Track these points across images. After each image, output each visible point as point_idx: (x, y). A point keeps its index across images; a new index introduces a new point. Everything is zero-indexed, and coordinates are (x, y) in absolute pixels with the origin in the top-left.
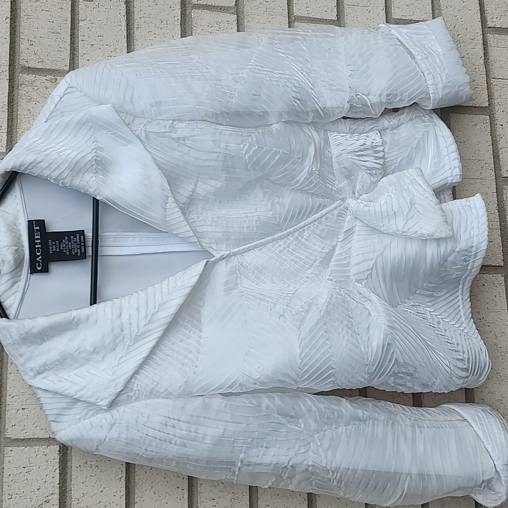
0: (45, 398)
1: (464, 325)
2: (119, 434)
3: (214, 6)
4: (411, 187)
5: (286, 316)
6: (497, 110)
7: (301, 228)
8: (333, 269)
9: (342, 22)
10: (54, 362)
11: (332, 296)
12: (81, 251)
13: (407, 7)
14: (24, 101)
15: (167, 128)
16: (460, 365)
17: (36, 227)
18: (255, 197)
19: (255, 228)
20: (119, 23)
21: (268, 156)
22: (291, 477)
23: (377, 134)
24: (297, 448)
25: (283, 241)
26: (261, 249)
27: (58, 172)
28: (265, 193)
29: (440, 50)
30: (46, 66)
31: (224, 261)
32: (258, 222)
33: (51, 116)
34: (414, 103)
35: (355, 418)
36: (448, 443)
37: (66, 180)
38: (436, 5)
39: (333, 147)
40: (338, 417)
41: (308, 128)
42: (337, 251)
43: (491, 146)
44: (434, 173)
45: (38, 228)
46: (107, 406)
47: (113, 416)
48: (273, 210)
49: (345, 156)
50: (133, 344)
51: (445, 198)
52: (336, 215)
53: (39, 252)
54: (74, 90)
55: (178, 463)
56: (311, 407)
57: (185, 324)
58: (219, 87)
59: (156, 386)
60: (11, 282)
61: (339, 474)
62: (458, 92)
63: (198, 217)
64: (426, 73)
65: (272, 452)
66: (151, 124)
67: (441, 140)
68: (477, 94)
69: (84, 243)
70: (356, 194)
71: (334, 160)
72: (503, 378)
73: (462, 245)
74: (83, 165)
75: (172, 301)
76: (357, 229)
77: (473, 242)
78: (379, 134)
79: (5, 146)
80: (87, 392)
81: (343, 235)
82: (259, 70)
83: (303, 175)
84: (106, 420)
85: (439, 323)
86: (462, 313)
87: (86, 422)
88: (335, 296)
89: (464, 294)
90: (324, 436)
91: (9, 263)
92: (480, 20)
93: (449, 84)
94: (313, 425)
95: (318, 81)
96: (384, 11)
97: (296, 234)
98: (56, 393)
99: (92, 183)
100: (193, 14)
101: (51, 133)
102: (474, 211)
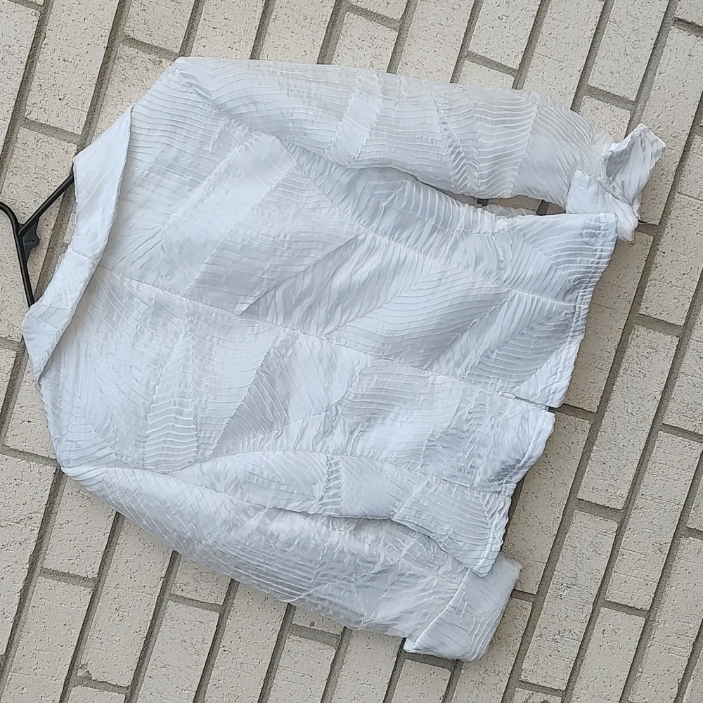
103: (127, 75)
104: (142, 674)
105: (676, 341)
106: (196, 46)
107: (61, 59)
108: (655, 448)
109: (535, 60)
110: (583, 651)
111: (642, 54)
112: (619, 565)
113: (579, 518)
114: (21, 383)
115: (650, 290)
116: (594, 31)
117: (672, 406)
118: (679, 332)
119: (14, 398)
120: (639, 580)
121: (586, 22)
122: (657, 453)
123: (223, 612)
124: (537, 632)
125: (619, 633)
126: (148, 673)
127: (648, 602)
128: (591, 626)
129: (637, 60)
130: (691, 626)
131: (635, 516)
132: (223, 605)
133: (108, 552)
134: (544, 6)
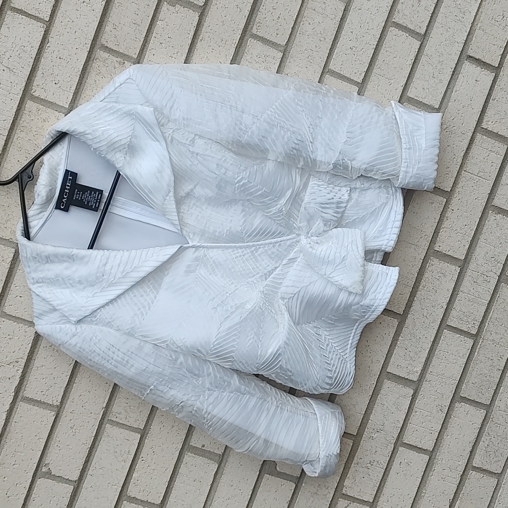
0: (36, 300)
1: (348, 351)
2: (76, 343)
3: (268, 40)
4: (350, 245)
5: (218, 309)
6: (455, 197)
7: (258, 245)
8: (268, 283)
9: (365, 85)
10: (50, 279)
11: (255, 307)
12: (96, 205)
13: (423, 90)
14: (94, 73)
15: (189, 141)
16: (328, 381)
17: (70, 177)
18: (235, 210)
19: (225, 235)
20: (189, 32)
21: (253, 190)
22: (179, 412)
23: (347, 191)
24: (190, 396)
25: (242, 250)
26: (224, 250)
27: (98, 145)
28: (243, 211)
29: (424, 145)
30: (120, 49)
31: (194, 249)
32: (228, 232)
33: (109, 96)
34: (389, 179)
35: (238, 390)
36: (296, 426)
37: (102, 153)
38: (447, 95)
39: (308, 193)
40: (226, 386)
41: (296, 171)
42: (277, 272)
43: (436, 224)
44: (375, 237)
45: (71, 178)
46: (75, 322)
47: (76, 330)
48: (243, 226)
49: (312, 205)
50: (107, 287)
51: (377, 256)
52: (288, 245)
53: (66, 195)
54: (133, 82)
55: (109, 375)
56: (211, 373)
57: (149, 284)
58: (239, 123)
59: (112, 321)
60: (38, 211)
61: (211, 423)
62: (421, 183)
63: (188, 210)
64: (403, 161)
65: (173, 392)
66: (178, 131)
67: (393, 213)
68: (445, 179)
69: (100, 200)
70: (309, 234)
71: (303, 205)
72: (363, 391)
73: (366, 302)
74: (118, 146)
75: (145, 268)
76: (299, 260)
77: (375, 303)
78: (349, 191)
79: (68, 103)
80: (65, 307)
81: (287, 260)
82: (275, 117)
83: (274, 210)
84: (71, 330)
85: (328, 345)
86: (350, 342)
87: (58, 326)
88: (257, 308)
89: (358, 330)
90: (212, 394)
91: (42, 197)
92: (477, 120)
93: (417, 175)
94: (208, 385)
95: (319, 137)
96: (402, 88)
97: (254, 248)
98: (44, 299)
99: (119, 160)
100: (248, 42)
101: (105, 111)
102: (388, 278)
103: (101, 71)
104: (86, 473)
105: (458, 270)
106: (148, 54)
107: (58, 57)
108: (441, 341)
109: (373, 78)
110: (385, 476)
111: (445, 78)
112: (413, 419)
113: (388, 384)
114: (17, 270)
115: (442, 234)
116: (413, 61)
117: (453, 313)
118: (460, 263)
119: (11, 280)
120: (426, 430)
121: (408, 55)
122: (442, 344)
123: (143, 433)
124: (355, 461)
125: (411, 465)
126: (90, 472)
127: (431, 445)
128: (392, 460)
129: (441, 81)
130: (460, 463)
131: (425, 385)
132: (144, 429)
133: (68, 388)
134: (381, 42)
